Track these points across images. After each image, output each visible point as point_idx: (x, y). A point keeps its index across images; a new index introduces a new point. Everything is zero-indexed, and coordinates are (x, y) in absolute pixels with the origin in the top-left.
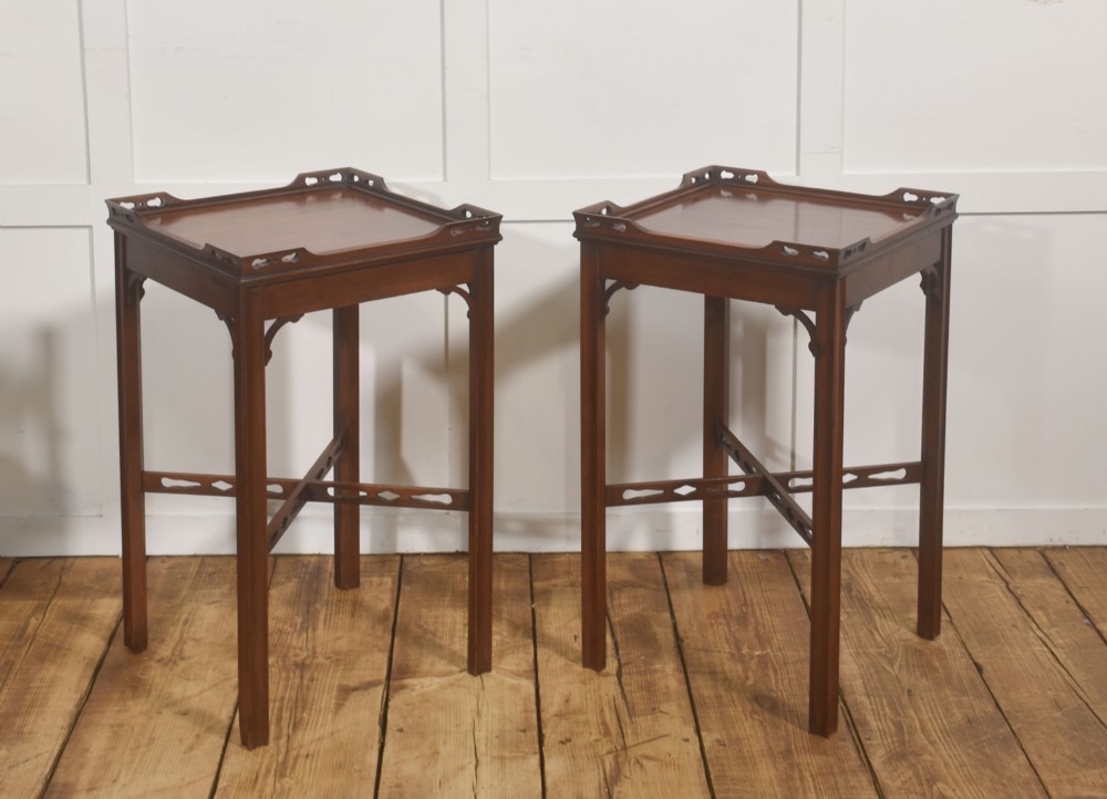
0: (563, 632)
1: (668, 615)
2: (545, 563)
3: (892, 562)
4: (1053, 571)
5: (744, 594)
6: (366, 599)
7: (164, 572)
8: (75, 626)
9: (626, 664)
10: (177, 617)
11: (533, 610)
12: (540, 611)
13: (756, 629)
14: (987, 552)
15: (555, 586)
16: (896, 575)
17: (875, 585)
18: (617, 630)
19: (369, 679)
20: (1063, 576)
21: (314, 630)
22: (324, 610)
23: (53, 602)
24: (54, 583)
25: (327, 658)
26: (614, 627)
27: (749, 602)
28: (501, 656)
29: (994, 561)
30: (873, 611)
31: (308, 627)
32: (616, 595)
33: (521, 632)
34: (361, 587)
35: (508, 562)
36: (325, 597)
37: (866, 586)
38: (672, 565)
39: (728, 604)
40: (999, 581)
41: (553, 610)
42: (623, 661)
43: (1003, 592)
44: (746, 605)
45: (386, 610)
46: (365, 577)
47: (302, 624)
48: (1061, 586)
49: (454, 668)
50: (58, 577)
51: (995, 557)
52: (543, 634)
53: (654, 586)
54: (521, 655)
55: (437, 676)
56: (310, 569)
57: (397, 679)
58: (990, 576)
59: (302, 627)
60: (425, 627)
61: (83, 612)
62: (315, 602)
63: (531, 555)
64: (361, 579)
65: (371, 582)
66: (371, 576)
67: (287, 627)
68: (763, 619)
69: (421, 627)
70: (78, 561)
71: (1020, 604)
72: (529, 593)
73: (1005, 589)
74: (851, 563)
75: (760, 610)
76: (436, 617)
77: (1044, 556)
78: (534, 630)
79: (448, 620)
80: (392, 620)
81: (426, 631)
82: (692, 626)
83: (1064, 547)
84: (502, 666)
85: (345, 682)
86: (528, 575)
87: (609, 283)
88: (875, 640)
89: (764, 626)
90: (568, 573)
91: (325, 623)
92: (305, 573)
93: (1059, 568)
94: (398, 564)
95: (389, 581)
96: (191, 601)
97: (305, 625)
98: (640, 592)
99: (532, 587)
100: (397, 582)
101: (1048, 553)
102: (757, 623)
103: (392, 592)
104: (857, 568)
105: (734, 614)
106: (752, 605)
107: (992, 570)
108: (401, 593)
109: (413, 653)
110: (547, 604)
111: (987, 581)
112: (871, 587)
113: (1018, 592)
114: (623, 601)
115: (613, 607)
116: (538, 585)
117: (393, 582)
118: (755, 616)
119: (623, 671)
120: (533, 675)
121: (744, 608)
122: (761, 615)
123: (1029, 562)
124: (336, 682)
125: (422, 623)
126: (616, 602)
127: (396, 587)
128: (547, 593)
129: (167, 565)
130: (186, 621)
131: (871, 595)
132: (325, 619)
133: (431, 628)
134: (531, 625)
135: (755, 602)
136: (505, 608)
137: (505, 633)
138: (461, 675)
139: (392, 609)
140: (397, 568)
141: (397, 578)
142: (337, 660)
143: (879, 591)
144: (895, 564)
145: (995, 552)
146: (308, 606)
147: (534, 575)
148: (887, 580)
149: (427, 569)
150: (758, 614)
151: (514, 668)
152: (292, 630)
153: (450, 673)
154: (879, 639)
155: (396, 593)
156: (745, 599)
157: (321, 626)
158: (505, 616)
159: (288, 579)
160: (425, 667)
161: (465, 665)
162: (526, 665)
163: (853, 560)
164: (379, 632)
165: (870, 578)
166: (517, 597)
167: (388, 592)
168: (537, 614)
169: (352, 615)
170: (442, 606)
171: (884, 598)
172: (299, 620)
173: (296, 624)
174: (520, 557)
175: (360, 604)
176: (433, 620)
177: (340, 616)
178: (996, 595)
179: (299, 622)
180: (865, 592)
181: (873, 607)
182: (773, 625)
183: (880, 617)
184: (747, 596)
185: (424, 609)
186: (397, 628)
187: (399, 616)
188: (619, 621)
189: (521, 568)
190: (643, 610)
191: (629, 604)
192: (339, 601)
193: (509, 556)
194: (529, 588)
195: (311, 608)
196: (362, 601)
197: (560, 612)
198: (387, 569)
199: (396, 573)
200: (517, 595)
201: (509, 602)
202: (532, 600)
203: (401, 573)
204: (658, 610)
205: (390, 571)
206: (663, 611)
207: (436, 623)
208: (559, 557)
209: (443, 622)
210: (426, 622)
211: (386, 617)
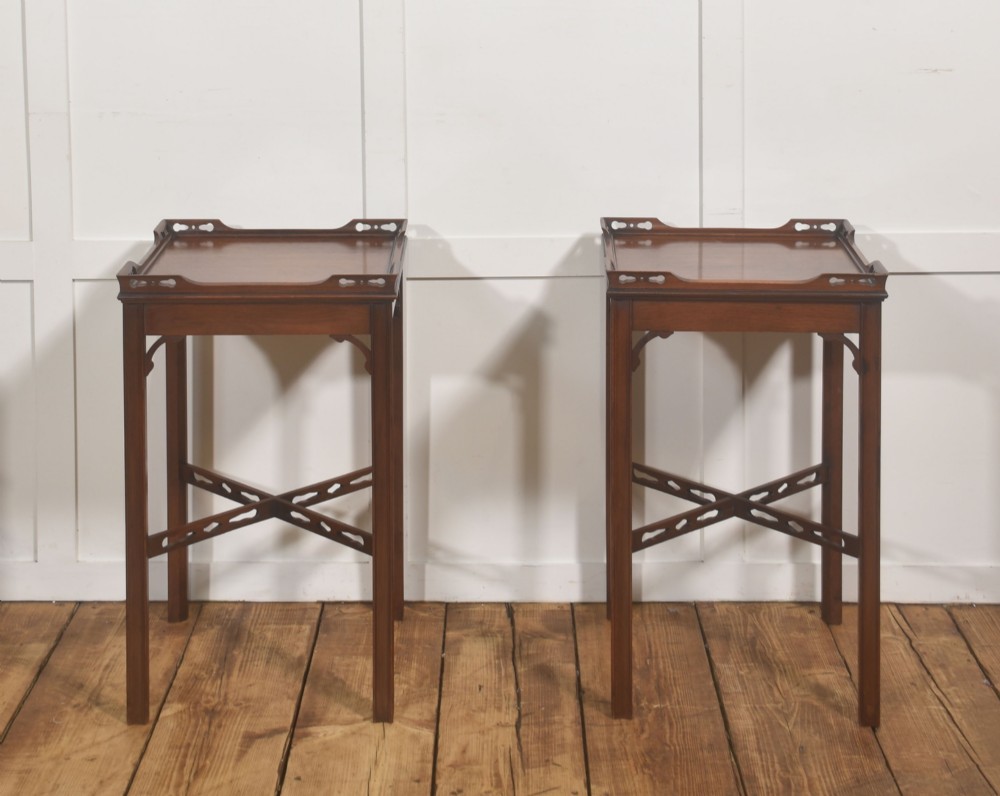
0: (468, 682)
1: (572, 666)
2: (460, 612)
3: (799, 616)
4: (959, 630)
5: (650, 647)
6: (283, 647)
7: (93, 617)
8: (1, 671)
9: (527, 715)
10: (98, 663)
11: (443, 659)
12: (449, 660)
13: (658, 682)
14: (894, 609)
15: (465, 636)
16: (803, 630)
17: (780, 640)
18: (522, 680)
19: (275, 726)
20: (967, 634)
21: (229, 676)
22: (241, 657)
25: (237, 705)
26: (519, 677)
27: (654, 654)
28: (405, 705)
29: (899, 618)
30: (774, 665)
31: (223, 674)
32: (525, 645)
33: (428, 681)
35: (425, 610)
36: (244, 644)
37: (771, 641)
38: (583, 617)
40: (902, 638)
41: (462, 659)
42: (523, 712)
43: (905, 649)
44: (650, 657)
45: (300, 658)
46: (284, 624)
47: (218, 670)
48: (964, 644)
49: (359, 717)
51: (900, 612)
52: (449, 684)
53: (563, 636)
54: (425, 704)
55: (341, 725)
56: (233, 617)
57: (302, 727)
58: (894, 632)
59: (217, 674)
60: (336, 675)
61: (10, 657)
62: (234, 648)
63: (447, 604)
65: (290, 629)
66: (290, 624)
67: (203, 673)
68: (665, 671)
69: (331, 674)
70: (13, 606)
71: (921, 661)
72: (441, 642)
73: (908, 647)
74: (758, 618)
75: (664, 662)
76: (348, 665)
77: (950, 614)
78: (441, 679)
79: (359, 668)
80: (305, 667)
81: (336, 679)
82: (595, 677)
83: (971, 605)
84: (406, 715)
85: (251, 729)
86: (443, 624)
88: (773, 695)
89: (665, 679)
90: (481, 623)
91: (240, 670)
92: (228, 621)
93: (963, 626)
94: (319, 611)
95: (307, 628)
96: (114, 646)
97: (221, 672)
98: (549, 643)
99: (444, 637)
100: (315, 630)
101: (955, 611)
102: (659, 676)
103: (309, 640)
104: (764, 623)
105: (638, 667)
106: (657, 658)
107: (896, 627)
108: (318, 641)
109: (321, 700)
110: (457, 654)
111: (891, 638)
112: (775, 642)
113: (921, 650)
114: (531, 652)
115: (520, 658)
116: (450, 635)
117: (311, 630)
118: (658, 669)
119: (523, 721)
120: (435, 724)
121: (648, 661)
122: (664, 668)
123: (934, 619)
124: (242, 730)
125: (333, 671)
126: (524, 653)
127: (313, 635)
128: (458, 641)
129: (97, 611)
130: (107, 667)
131: (774, 649)
132: (241, 667)
133: (342, 676)
134: (439, 675)
135: (660, 654)
136: (415, 657)
137: (412, 682)
138: (364, 724)
139: (307, 656)
140: (316, 617)
141: (315, 626)
142: (246, 707)
143: (782, 646)
144: (801, 618)
145: (902, 609)
146: (227, 653)
147: (448, 625)
148: (792, 635)
149: (345, 617)
150: (661, 666)
151: (416, 717)
152: (205, 676)
153: (353, 722)
154: (777, 694)
155: (312, 641)
156: (650, 651)
157: (235, 672)
158: (415, 665)
159: (211, 625)
160: (330, 715)
161: (370, 714)
162: (428, 715)
163: (761, 615)
164: (291, 679)
165: (776, 633)
166: (427, 646)
167: (305, 640)
168: (446, 663)
169: (268, 662)
170: (356, 654)
171: (786, 654)
172: (215, 667)
173: (212, 671)
174: (437, 606)
175: (277, 652)
176: (345, 668)
177: (256, 663)
178: (898, 652)
179: (215, 669)
180: (769, 647)
181: (775, 662)
182: (674, 678)
183: (780, 671)
184: (653, 649)
185: (337, 658)
186: (309, 676)
187: (312, 663)
188: (525, 672)
189: (435, 617)
190: (549, 661)
191: (537, 654)
192: (257, 647)
193: (427, 605)
194: (441, 638)
195: (229, 655)
196: (279, 649)
197: (469, 662)
198: (307, 616)
199: (316, 621)
200: (430, 644)
201: (420, 651)
202: (443, 649)
203: (319, 621)
204: (564, 662)
205: (309, 619)
206: (569, 662)
207: (347, 670)
208: (474, 607)
209: (354, 671)
210: (337, 670)
211: (300, 664)
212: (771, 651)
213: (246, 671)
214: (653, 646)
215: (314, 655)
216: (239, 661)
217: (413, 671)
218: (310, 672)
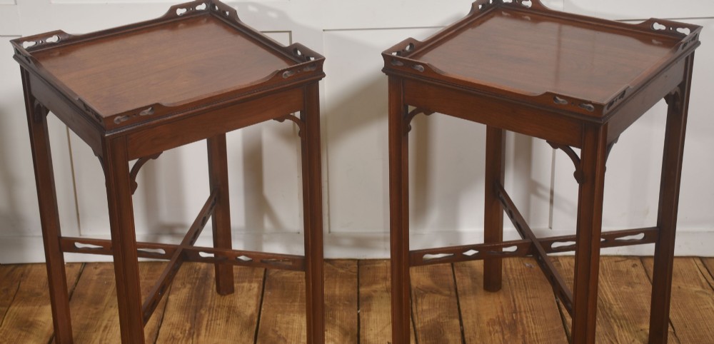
0: (379, 339)
1: (457, 322)
2: (369, 268)
3: (625, 270)
5: (514, 301)
6: (238, 305)
7: (95, 278)
8: (23, 333)
10: (99, 323)
11: (358, 314)
12: (364, 316)
13: (523, 336)
14: (699, 262)
15: (375, 291)
16: (630, 284)
17: (613, 294)
18: (420, 336)
21: (198, 335)
22: (207, 316)
23: (11, 308)
24: (13, 291)
26: (417, 333)
27: (518, 309)
29: (705, 271)
30: (612, 320)
31: (194, 333)
32: (419, 301)
33: (348, 339)
34: (235, 293)
35: (342, 268)
36: (209, 303)
37: (607, 295)
38: (461, 272)
39: (502, 311)
40: (709, 290)
41: (373, 316)
44: (515, 312)
45: (252, 316)
46: (238, 282)
47: (190, 328)
50: (18, 283)
51: (705, 266)
52: (365, 340)
53: (448, 292)
56: (200, 276)
58: (703, 287)
59: (190, 334)
60: (279, 333)
61: (31, 319)
62: (201, 307)
63: (359, 260)
64: (235, 285)
65: (243, 287)
66: (242, 282)
67: (179, 333)
68: (528, 326)
69: (276, 332)
70: (34, 267)
72: (356, 299)
75: (527, 317)
76: (288, 323)
78: (358, 336)
79: (296, 326)
80: (255, 326)
81: (279, 337)
82: (475, 333)
86: (356, 280)
87: (411, 108)
89: (529, 335)
90: (385, 279)
91: (206, 329)
92: (197, 278)
95: (255, 286)
96: (111, 307)
97: (192, 331)
98: (438, 297)
99: (358, 293)
100: (261, 287)
102: (524, 331)
103: (258, 297)
105: (507, 322)
106: (520, 312)
107: (704, 281)
108: (264, 299)
110: (369, 310)
111: (700, 292)
112: (610, 296)
114: (425, 307)
115: (417, 313)
116: (363, 291)
117: (259, 288)
118: (522, 324)
121: (514, 315)
122: (527, 322)
125: (277, 329)
126: (420, 308)
127: (261, 292)
128: (369, 298)
129: (98, 271)
130: (106, 327)
131: (610, 304)
132: (207, 326)
133: (283, 334)
134: (356, 332)
135: (522, 309)
136: (338, 314)
137: (337, 340)
139: (256, 315)
140: (262, 274)
141: (262, 283)
143: (616, 301)
144: (628, 273)
145: (705, 262)
146: (196, 311)
147: (361, 280)
148: (622, 289)
150: (525, 322)
152: (181, 336)
155: (260, 297)
156: (515, 305)
157: (203, 332)
158: (338, 322)
159: (184, 285)
164: (246, 334)
165: (609, 287)
166: (347, 303)
167: (255, 298)
168: (361, 320)
169: (227, 321)
170: (292, 312)
171: (620, 308)
172: (188, 326)
173: (185, 330)
174: (351, 262)
175: (234, 310)
176: (285, 326)
177: (218, 322)
178: (709, 307)
179: (187, 328)
180: (606, 301)
181: (613, 317)
182: (536, 334)
183: (618, 327)
184: (517, 303)
185: (279, 315)
186: (259, 334)
187: (261, 321)
188: (421, 327)
189: (351, 273)
190: (439, 316)
191: (429, 310)
192: (219, 306)
193: (343, 262)
194: (356, 294)
195: (198, 314)
196: (235, 307)
197: (378, 318)
198: (255, 274)
199: (262, 279)
200: (348, 301)
201: (341, 308)
202: (358, 306)
203: (265, 279)
204: (450, 318)
205: (257, 277)
206: (454, 318)
207: (287, 328)
208: (379, 263)
209: (292, 329)
210: (280, 328)
211: (251, 323)
212: (608, 305)
213: (211, 330)
214: (516, 300)
215: (262, 312)
216: (206, 319)
217: (337, 328)
218: (259, 330)
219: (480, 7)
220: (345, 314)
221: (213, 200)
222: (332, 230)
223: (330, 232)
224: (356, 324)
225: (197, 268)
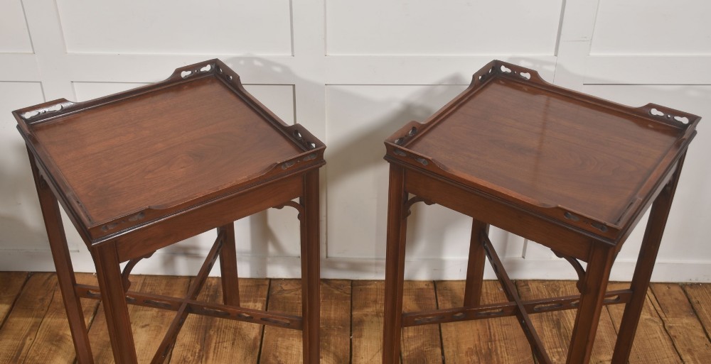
1: (439, 350)
2: (361, 290)
4: (694, 311)
5: (489, 329)
8: (54, 348)
11: (351, 340)
12: (356, 343)
15: (366, 315)
20: (701, 316)
21: (207, 359)
22: (215, 337)
23: (45, 320)
24: (47, 301)
27: (493, 337)
29: (653, 298)
31: (203, 356)
35: (337, 289)
36: (218, 323)
38: (443, 296)
39: (479, 340)
40: (657, 319)
41: (364, 343)
43: (661, 332)
44: (491, 341)
45: (255, 338)
46: (245, 302)
47: (200, 350)
48: (700, 327)
50: (52, 293)
51: (653, 293)
56: (211, 293)
58: (651, 315)
59: (199, 357)
60: (279, 359)
61: (61, 333)
62: (210, 329)
63: (352, 281)
64: (242, 304)
65: (249, 306)
66: (248, 301)
67: (189, 355)
68: (502, 356)
69: (276, 357)
71: (674, 345)
72: (349, 323)
73: (663, 329)
75: (500, 346)
76: (287, 348)
77: (685, 292)
79: (294, 351)
80: (258, 350)
81: (279, 363)
83: (698, 284)
86: (349, 301)
87: (411, 196)
90: (375, 302)
91: (214, 352)
92: (208, 295)
93: (696, 306)
94: (267, 287)
95: (260, 306)
97: (201, 354)
99: (351, 316)
100: (265, 308)
101: (688, 289)
102: (499, 362)
105: (483, 351)
106: (495, 341)
107: (652, 308)
110: (360, 336)
111: (649, 320)
113: (672, 332)
114: (411, 334)
115: (403, 340)
116: (355, 313)
117: (263, 308)
118: (497, 354)
121: (489, 344)
122: (501, 352)
123: (676, 299)
125: (278, 354)
126: (406, 335)
128: (361, 322)
132: (215, 349)
133: (283, 359)
135: (497, 337)
136: (332, 340)
139: (259, 338)
140: (266, 293)
141: (265, 303)
145: (653, 289)
146: (206, 332)
147: (354, 302)
149: (285, 294)
150: (499, 352)
152: (191, 358)
156: (490, 332)
157: (211, 355)
158: (332, 348)
164: (248, 363)
166: (341, 327)
168: (353, 346)
169: (233, 344)
170: (292, 335)
172: (198, 347)
173: (195, 353)
174: (346, 282)
175: (239, 332)
176: (284, 351)
177: (225, 344)
178: (657, 336)
179: (197, 351)
184: (492, 331)
185: (280, 339)
186: (261, 359)
187: (263, 345)
188: (407, 356)
189: (345, 295)
190: (423, 344)
191: (415, 337)
192: (226, 327)
193: (338, 282)
194: (349, 318)
195: (207, 335)
196: (240, 329)
197: (369, 345)
198: (260, 293)
199: (265, 299)
200: (341, 325)
201: (336, 333)
202: (351, 331)
203: (268, 298)
204: (433, 346)
205: (261, 297)
206: (436, 346)
207: (287, 354)
208: (371, 284)
209: (291, 354)
210: (280, 353)
211: (255, 347)
213: (219, 353)
214: (492, 328)
215: (264, 335)
216: (214, 341)
217: (331, 355)
218: (262, 355)
219: (480, 77)
220: (339, 339)
221: (219, 243)
222: (329, 255)
223: (327, 257)
224: (349, 352)
225: (209, 284)
